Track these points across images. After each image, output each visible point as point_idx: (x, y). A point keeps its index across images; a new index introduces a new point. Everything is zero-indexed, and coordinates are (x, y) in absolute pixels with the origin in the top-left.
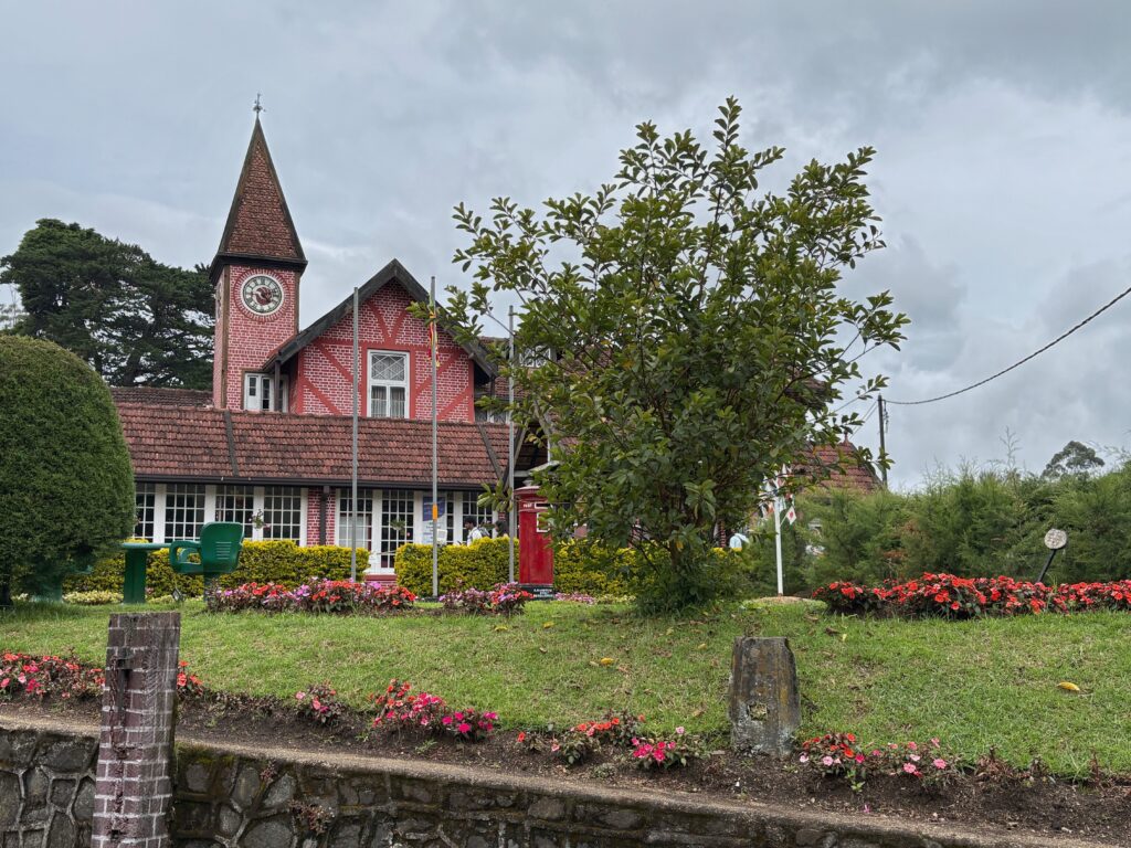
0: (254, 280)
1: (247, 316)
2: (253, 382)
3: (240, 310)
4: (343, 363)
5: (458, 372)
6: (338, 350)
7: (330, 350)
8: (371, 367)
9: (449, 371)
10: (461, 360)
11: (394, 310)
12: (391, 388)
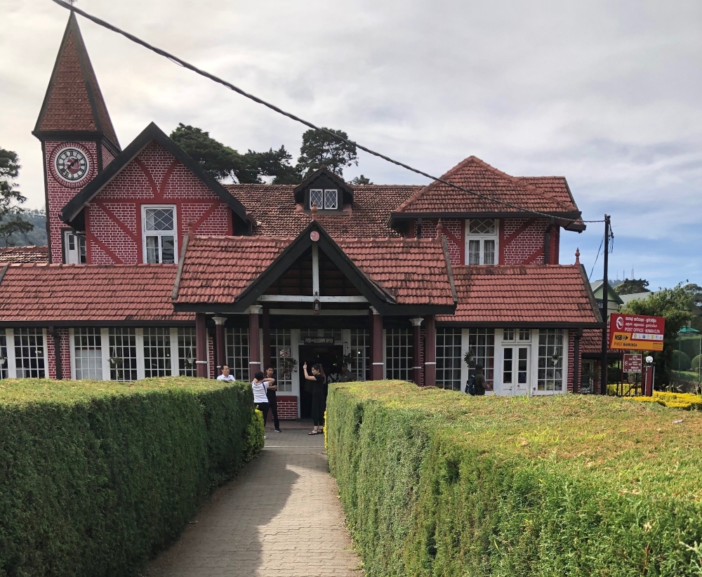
0: (65, 153)
1: (62, 184)
2: (71, 238)
4: (121, 219)
5: (218, 219)
6: (116, 208)
7: (110, 208)
8: (145, 220)
9: (210, 219)
10: (221, 209)
11: (161, 169)
12: (162, 237)
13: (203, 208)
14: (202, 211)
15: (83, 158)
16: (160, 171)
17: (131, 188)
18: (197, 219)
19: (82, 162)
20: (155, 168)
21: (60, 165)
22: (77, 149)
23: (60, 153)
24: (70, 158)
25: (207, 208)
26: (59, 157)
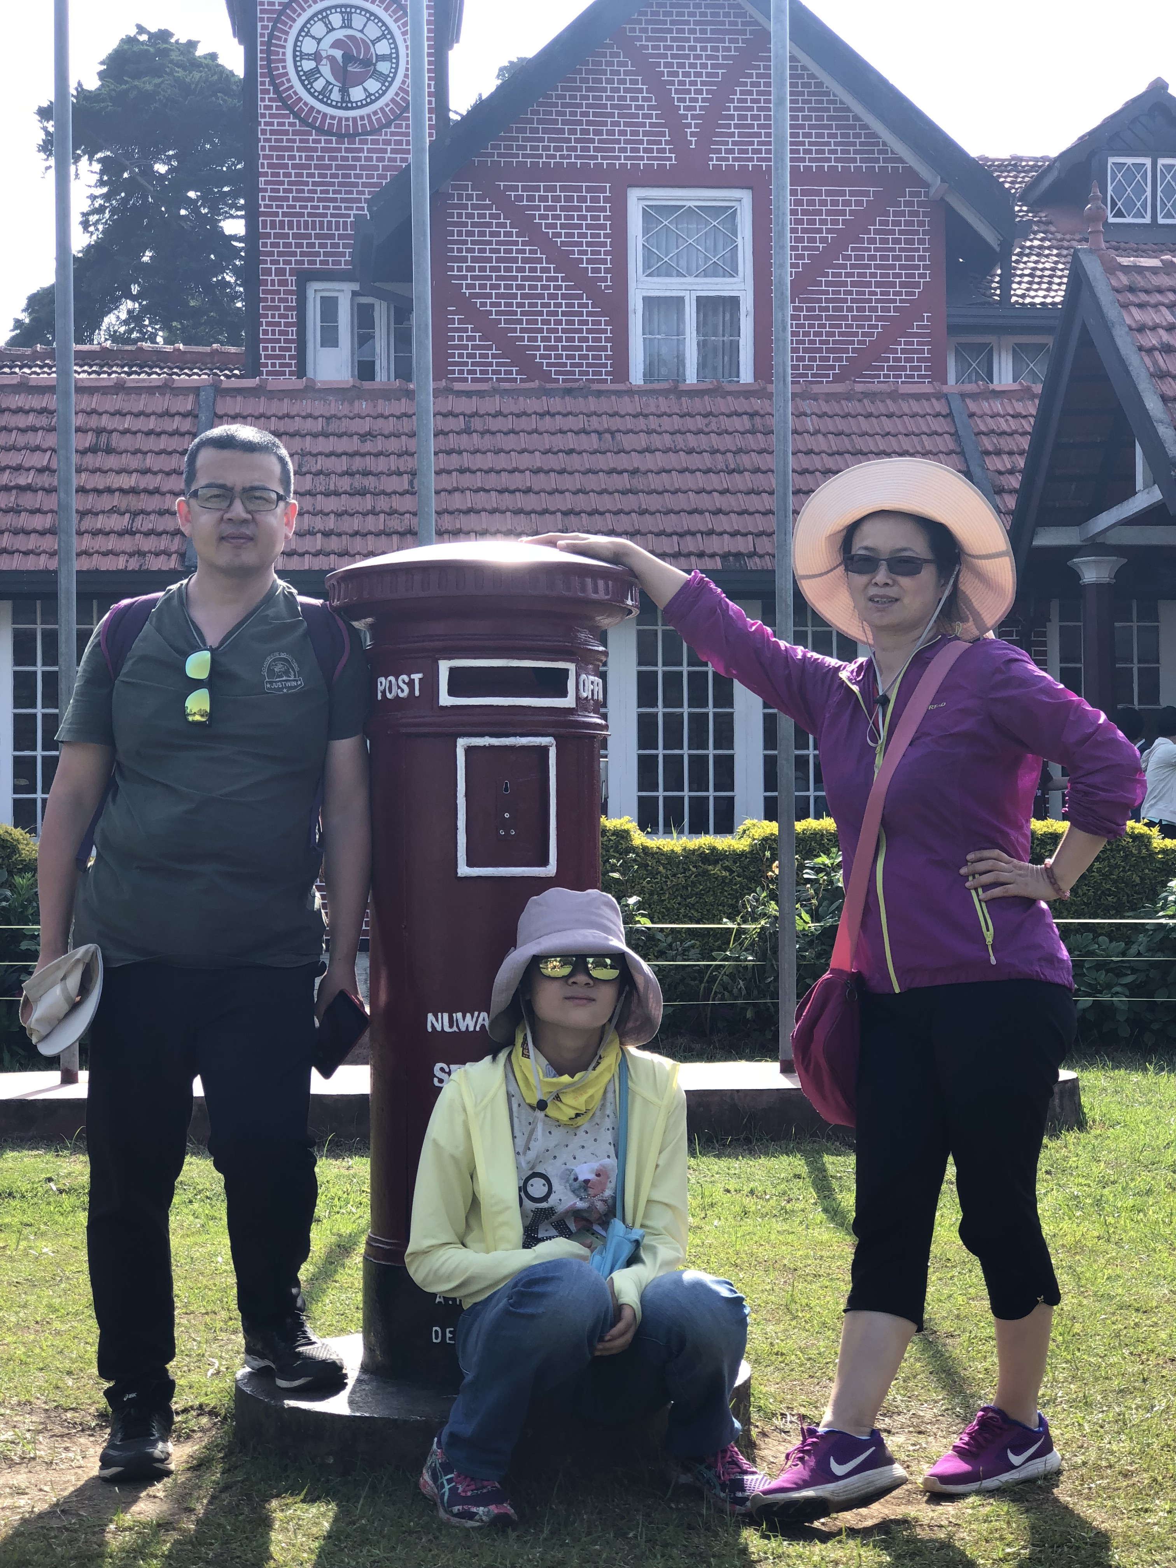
1: (305, 121)
2: (329, 306)
3: (287, 103)
4: (559, 235)
5: (897, 241)
6: (543, 199)
7: (519, 198)
8: (640, 241)
9: (872, 241)
10: (908, 204)
11: (704, 66)
12: (698, 298)
13: (847, 203)
14: (843, 213)
15: (387, 34)
16: (698, 75)
17: (597, 133)
18: (823, 240)
19: (383, 48)
20: (681, 66)
21: (304, 56)
22: (368, 5)
23: (305, 16)
24: (340, 34)
25: (859, 203)
26: (305, 31)
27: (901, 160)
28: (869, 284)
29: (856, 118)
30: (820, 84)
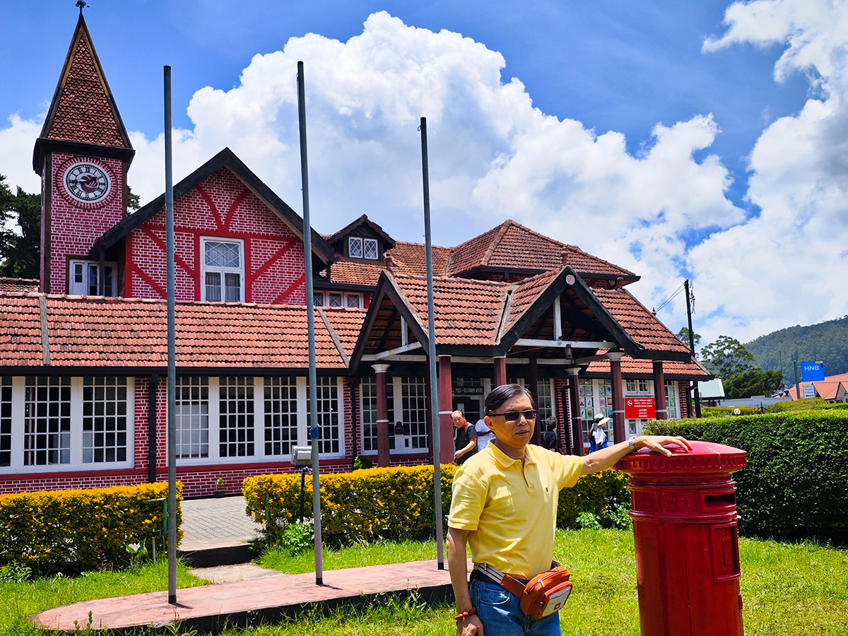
0: (79, 168)
1: (71, 203)
2: (79, 269)
3: (63, 196)
5: (294, 259)
8: (204, 253)
9: (285, 259)
10: (297, 248)
11: (227, 198)
12: (226, 274)
13: (277, 246)
14: (275, 249)
15: (103, 176)
16: (225, 201)
17: (189, 217)
18: (269, 257)
19: (102, 180)
21: (70, 181)
22: (96, 166)
23: (71, 167)
24: (86, 175)
25: (281, 246)
26: (71, 172)
27: (294, 234)
28: (284, 272)
29: (279, 219)
30: (267, 208)
